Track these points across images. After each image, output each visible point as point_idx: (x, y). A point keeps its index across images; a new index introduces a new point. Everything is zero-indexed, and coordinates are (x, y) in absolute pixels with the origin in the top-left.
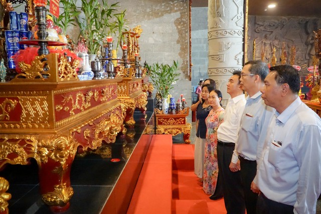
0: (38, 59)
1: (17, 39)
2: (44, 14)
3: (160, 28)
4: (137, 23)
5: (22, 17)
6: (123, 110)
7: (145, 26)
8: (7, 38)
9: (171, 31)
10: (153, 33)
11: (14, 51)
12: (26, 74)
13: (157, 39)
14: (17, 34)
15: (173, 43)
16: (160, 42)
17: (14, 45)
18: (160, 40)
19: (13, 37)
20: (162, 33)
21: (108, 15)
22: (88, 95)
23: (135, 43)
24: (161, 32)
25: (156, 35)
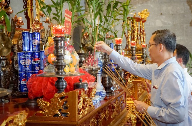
0: (58, 97)
1: (30, 61)
2: (63, 44)
3: (169, 8)
4: (142, 3)
5: (34, 37)
6: (134, 122)
7: (152, 6)
8: (20, 61)
9: (182, 12)
10: (161, 14)
11: (25, 73)
12: (44, 111)
13: (166, 22)
14: (29, 56)
15: (185, 25)
16: (169, 24)
17: (26, 68)
18: (170, 22)
19: (25, 59)
20: (172, 15)
21: (114, 7)
22: (100, 118)
23: (141, 29)
24: (171, 12)
25: (164, 17)
